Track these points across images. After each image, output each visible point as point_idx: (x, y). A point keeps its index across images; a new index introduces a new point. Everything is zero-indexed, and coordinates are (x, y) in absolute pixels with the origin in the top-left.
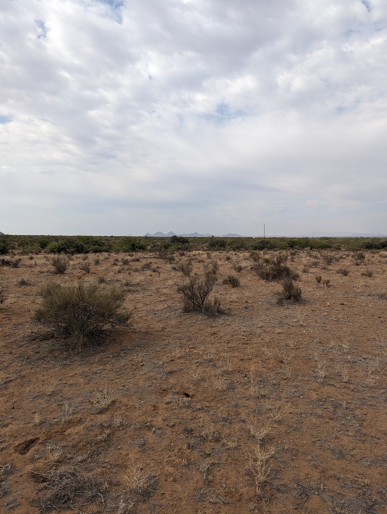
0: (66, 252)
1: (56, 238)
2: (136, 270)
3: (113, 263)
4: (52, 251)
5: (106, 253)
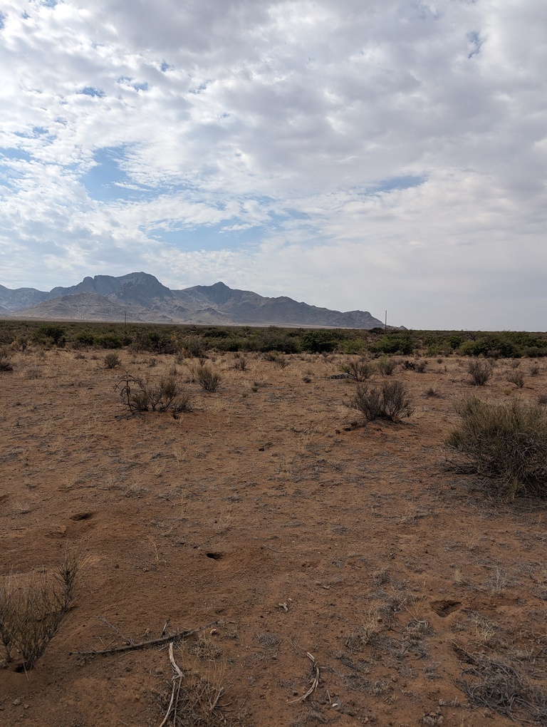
0: (486, 355)
1: (472, 335)
4: (467, 353)
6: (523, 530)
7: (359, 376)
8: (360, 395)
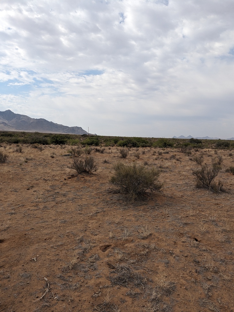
0: (127, 147)
1: (122, 138)
2: (166, 159)
3: (153, 154)
4: (120, 145)
5: (149, 148)
6: (136, 213)
7: (76, 155)
8: (75, 163)
